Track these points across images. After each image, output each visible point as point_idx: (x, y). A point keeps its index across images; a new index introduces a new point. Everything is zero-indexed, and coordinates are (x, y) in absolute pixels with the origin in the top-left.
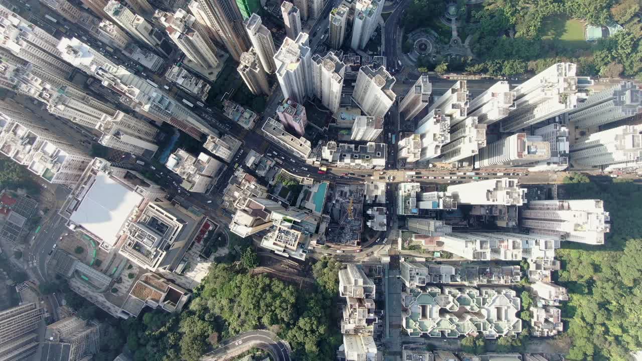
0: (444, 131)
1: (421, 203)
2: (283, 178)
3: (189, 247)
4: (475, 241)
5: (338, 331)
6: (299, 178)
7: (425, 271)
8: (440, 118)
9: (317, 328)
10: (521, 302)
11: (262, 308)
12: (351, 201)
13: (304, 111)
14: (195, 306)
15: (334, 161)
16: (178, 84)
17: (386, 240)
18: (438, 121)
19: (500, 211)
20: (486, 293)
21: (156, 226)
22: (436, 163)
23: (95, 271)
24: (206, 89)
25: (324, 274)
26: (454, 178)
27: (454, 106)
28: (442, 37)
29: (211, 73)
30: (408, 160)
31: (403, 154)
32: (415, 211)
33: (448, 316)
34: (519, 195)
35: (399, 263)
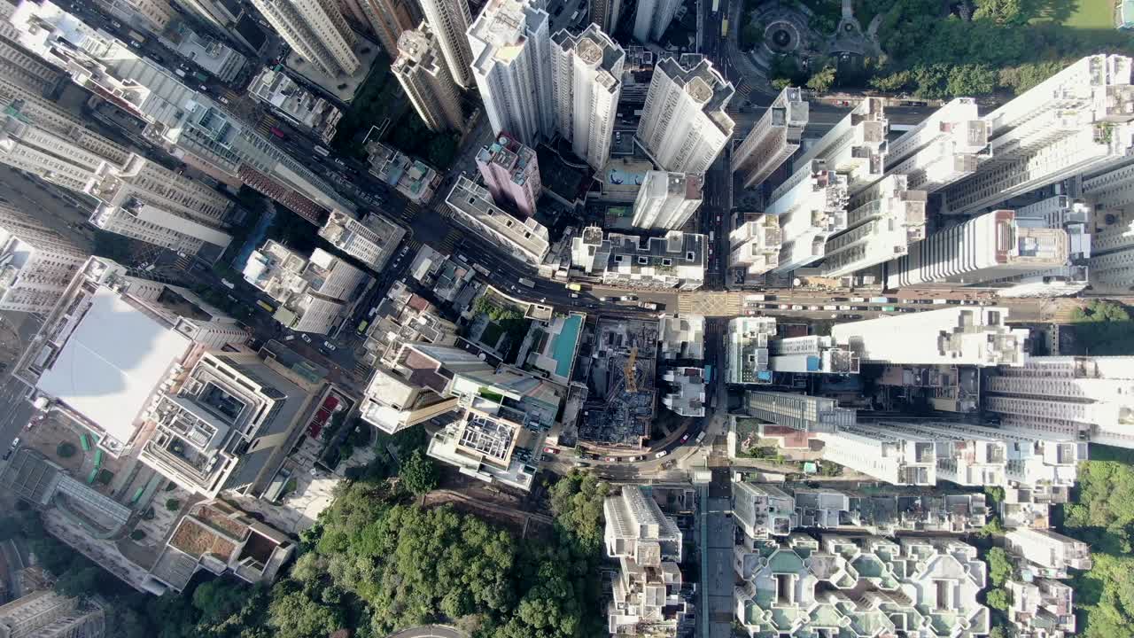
0: (836, 204)
1: (779, 360)
2: (489, 304)
3: (293, 446)
4: (904, 443)
5: (601, 628)
6: (524, 305)
7: (787, 503)
8: (826, 177)
9: (558, 621)
10: (989, 569)
11: (441, 579)
12: (633, 354)
13: (534, 161)
14: (301, 571)
15: (597, 271)
16: (274, 107)
17: (702, 435)
18: (821, 184)
19: (946, 378)
20: (915, 551)
21: (218, 402)
22: (807, 278)
23: (96, 494)
24: (331, 117)
25: (574, 506)
26: (845, 308)
27: (856, 152)
28: (823, 18)
29: (342, 87)
30: (752, 270)
31: (743, 256)
32: (766, 376)
33: (833, 599)
34: (1016, 344)
35: (730, 483)
